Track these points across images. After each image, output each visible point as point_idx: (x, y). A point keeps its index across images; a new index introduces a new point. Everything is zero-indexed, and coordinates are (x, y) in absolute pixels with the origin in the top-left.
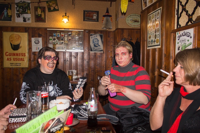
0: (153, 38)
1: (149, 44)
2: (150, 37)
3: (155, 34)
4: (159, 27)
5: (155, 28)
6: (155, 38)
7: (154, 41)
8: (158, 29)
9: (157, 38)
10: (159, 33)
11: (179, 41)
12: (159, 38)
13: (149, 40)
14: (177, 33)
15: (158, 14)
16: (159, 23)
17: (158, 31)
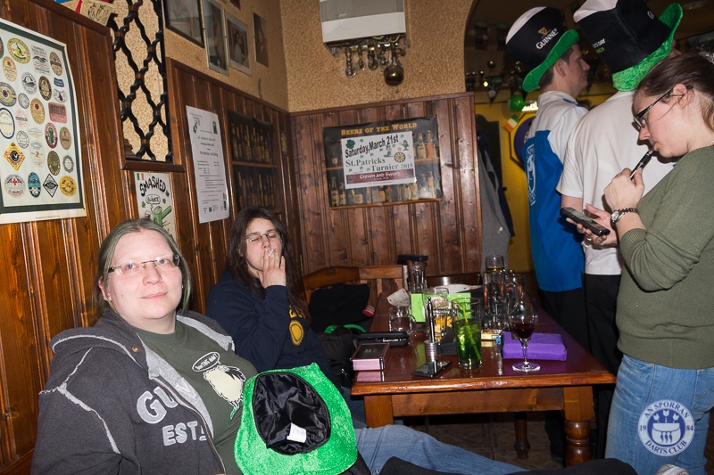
2: (15, 157)
4: (69, 126)
5: (48, 120)
9: (62, 173)
13: (10, 170)
16: (68, 105)
17: (65, 140)
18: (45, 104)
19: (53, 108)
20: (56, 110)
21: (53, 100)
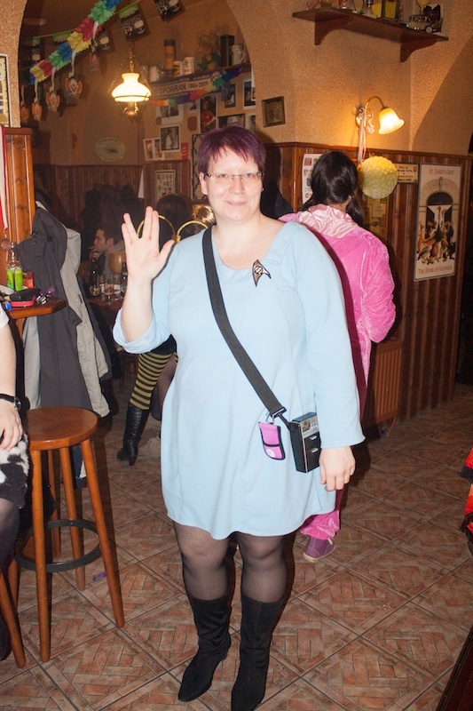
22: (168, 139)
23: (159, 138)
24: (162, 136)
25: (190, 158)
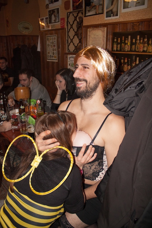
0: (51, 54)
1: (49, 57)
2: (49, 53)
3: (53, 52)
4: (56, 48)
5: (53, 47)
6: (53, 54)
7: (53, 57)
8: (55, 49)
9: (54, 55)
10: (56, 52)
11: (69, 60)
12: (56, 55)
13: (48, 54)
14: (68, 55)
15: (55, 38)
16: (56, 45)
17: (55, 50)
18: (53, 45)
19: (54, 45)
20: (54, 46)
21: (54, 44)
22: (53, 16)
23: (48, 17)
24: (49, 15)
25: (66, 27)
